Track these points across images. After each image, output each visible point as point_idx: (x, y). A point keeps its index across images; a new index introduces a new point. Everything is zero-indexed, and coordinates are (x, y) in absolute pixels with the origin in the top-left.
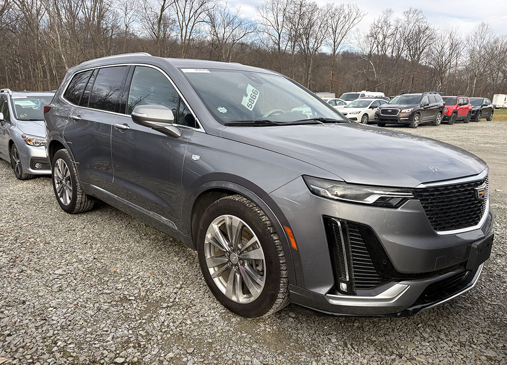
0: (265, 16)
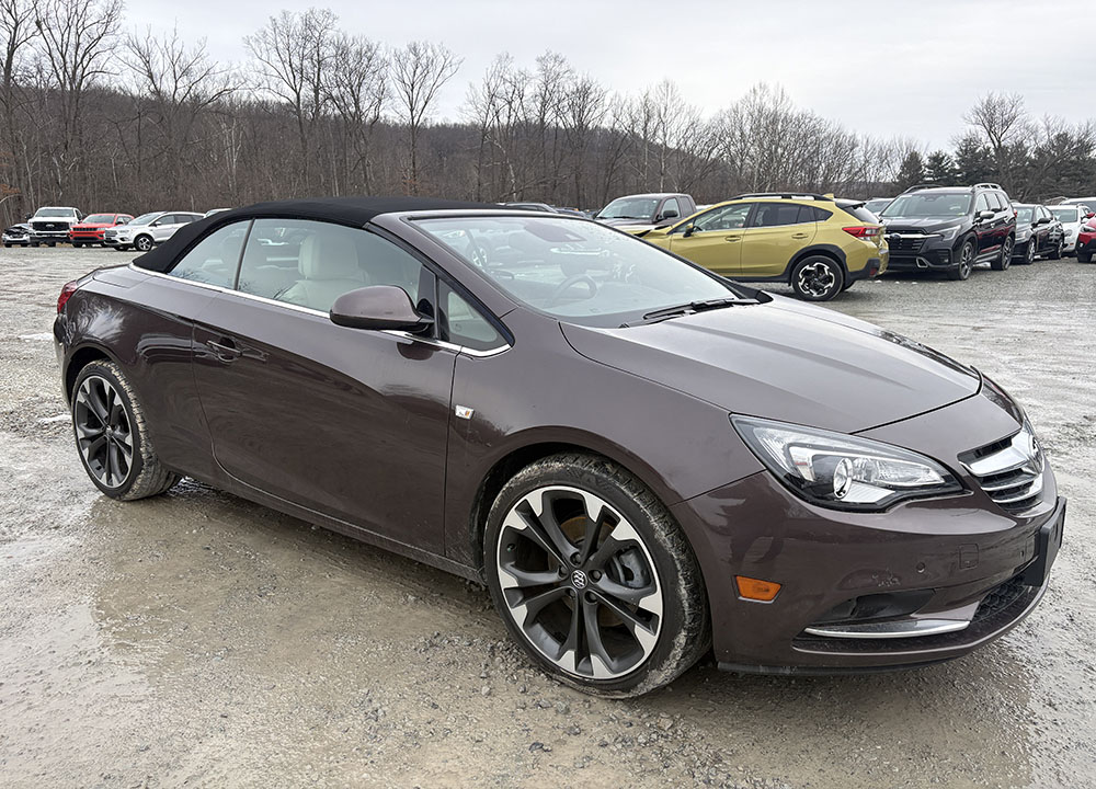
0: (264, 57)
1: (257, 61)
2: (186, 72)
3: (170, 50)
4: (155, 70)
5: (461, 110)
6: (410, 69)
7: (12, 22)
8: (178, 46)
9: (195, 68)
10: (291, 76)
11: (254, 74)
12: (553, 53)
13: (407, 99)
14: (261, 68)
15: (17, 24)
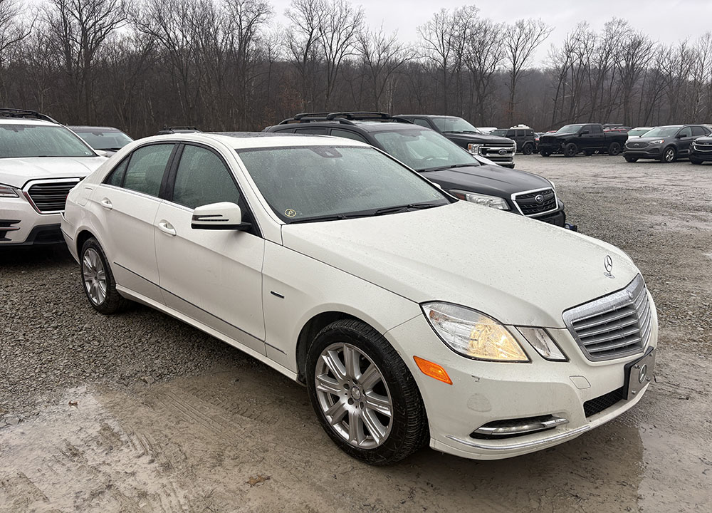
0: (428, 38)
1: (423, 41)
2: (385, 49)
3: (378, 38)
4: (369, 50)
5: (543, 62)
6: (516, 38)
7: (310, 30)
8: (382, 37)
9: (391, 47)
10: (442, 48)
11: (421, 49)
12: (618, 19)
13: (512, 58)
14: (425, 44)
15: (313, 30)
